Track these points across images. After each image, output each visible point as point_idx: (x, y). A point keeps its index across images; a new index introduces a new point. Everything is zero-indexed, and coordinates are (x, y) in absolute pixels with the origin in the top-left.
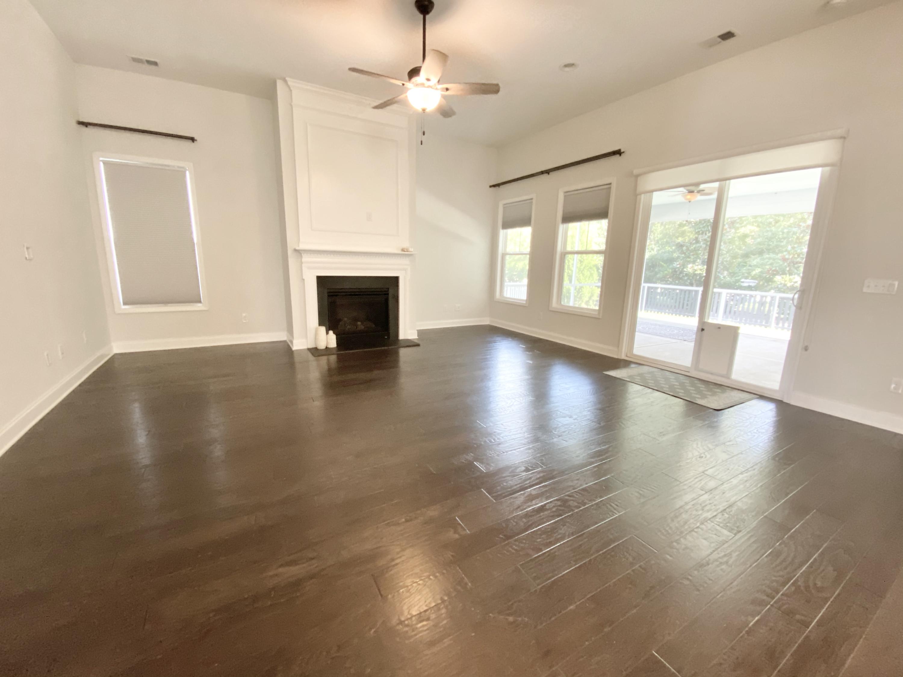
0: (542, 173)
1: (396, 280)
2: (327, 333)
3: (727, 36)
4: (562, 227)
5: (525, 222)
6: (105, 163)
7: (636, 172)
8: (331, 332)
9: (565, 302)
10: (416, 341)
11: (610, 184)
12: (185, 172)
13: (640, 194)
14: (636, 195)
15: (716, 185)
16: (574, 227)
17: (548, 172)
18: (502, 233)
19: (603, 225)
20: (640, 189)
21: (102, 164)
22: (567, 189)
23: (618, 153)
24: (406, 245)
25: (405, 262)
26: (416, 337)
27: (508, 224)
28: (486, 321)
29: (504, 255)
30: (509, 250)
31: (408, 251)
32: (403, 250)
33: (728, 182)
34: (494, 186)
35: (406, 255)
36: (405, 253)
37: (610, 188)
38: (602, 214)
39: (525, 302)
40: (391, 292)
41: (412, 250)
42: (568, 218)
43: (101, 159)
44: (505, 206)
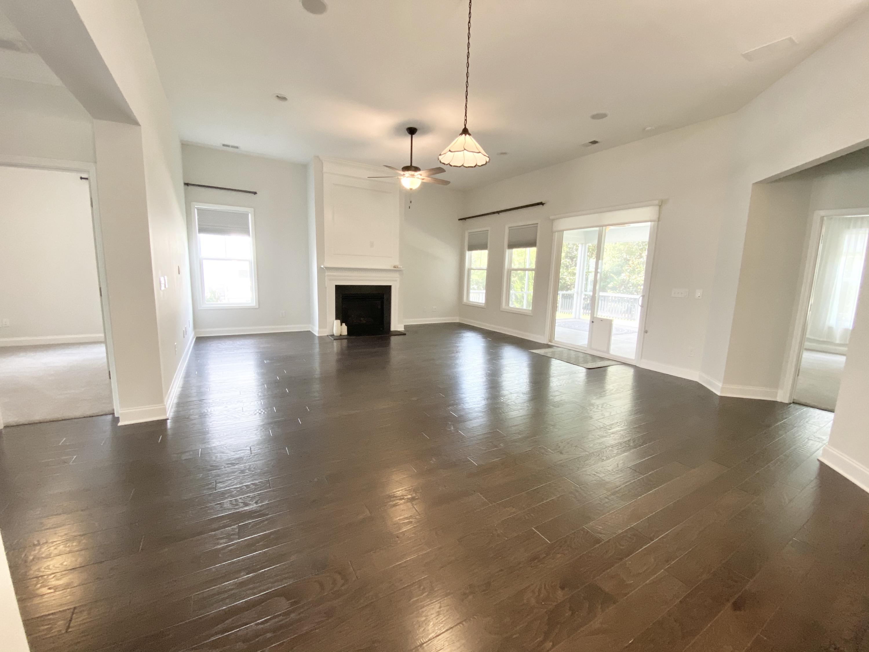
0: (494, 213)
1: (389, 287)
2: (341, 325)
3: (595, 142)
4: (508, 252)
5: (483, 247)
6: (198, 209)
7: (551, 217)
8: (344, 324)
9: (511, 305)
10: (404, 332)
11: (538, 224)
12: (248, 215)
13: (555, 232)
14: (552, 232)
15: (597, 229)
16: (516, 252)
17: (498, 212)
18: (468, 254)
19: (533, 251)
20: (555, 229)
21: (196, 209)
22: (510, 225)
23: (542, 204)
24: (397, 263)
25: (396, 275)
26: (403, 330)
27: (472, 248)
28: (457, 320)
29: (469, 270)
30: (473, 266)
31: (398, 267)
32: (395, 267)
33: (604, 228)
34: (461, 219)
35: (396, 270)
36: (396, 269)
37: (537, 226)
38: (532, 244)
39: (484, 305)
40: (385, 297)
41: (401, 267)
42: (512, 246)
43: (196, 207)
44: (470, 234)
